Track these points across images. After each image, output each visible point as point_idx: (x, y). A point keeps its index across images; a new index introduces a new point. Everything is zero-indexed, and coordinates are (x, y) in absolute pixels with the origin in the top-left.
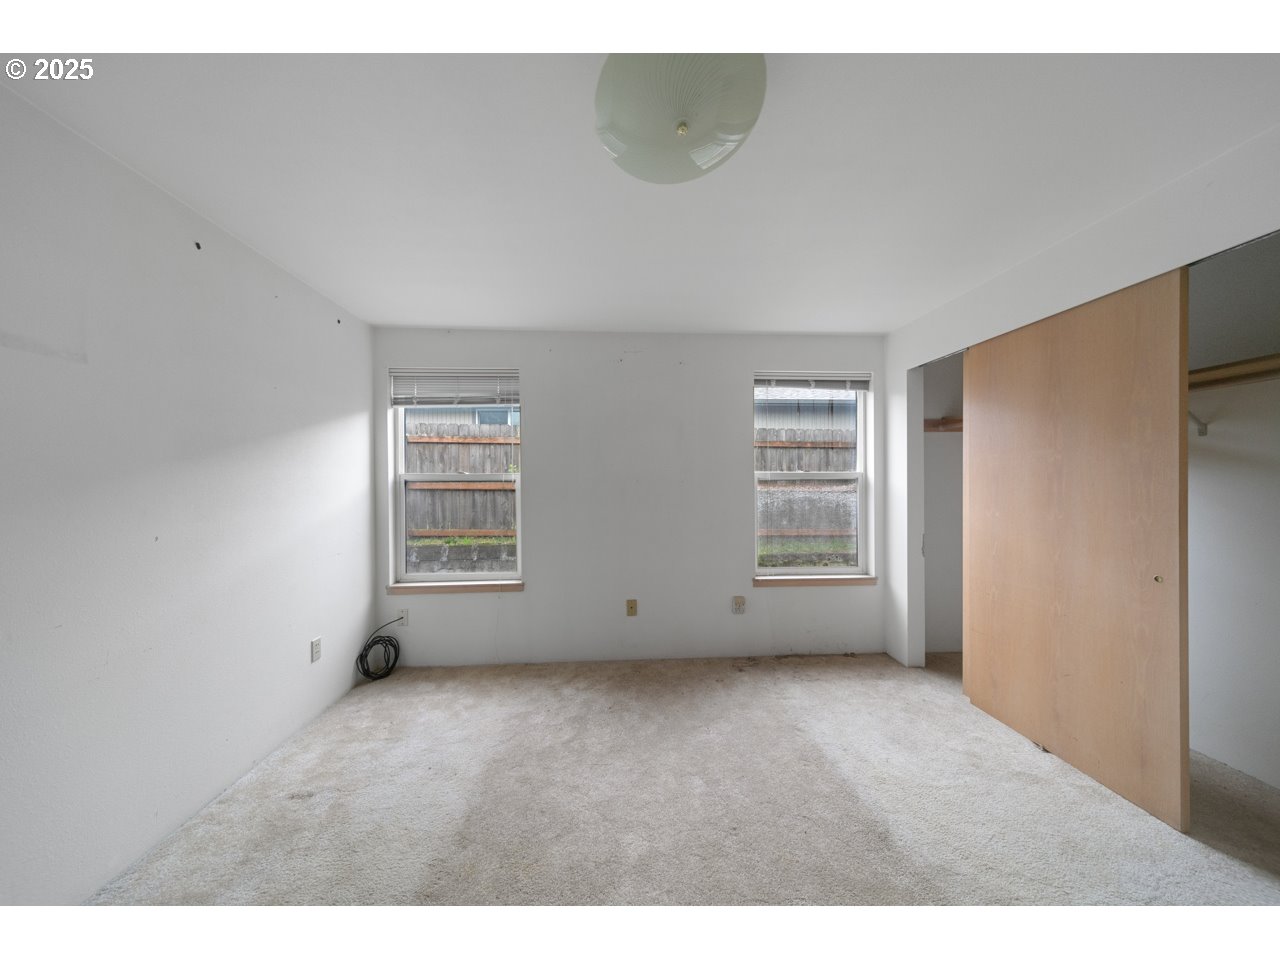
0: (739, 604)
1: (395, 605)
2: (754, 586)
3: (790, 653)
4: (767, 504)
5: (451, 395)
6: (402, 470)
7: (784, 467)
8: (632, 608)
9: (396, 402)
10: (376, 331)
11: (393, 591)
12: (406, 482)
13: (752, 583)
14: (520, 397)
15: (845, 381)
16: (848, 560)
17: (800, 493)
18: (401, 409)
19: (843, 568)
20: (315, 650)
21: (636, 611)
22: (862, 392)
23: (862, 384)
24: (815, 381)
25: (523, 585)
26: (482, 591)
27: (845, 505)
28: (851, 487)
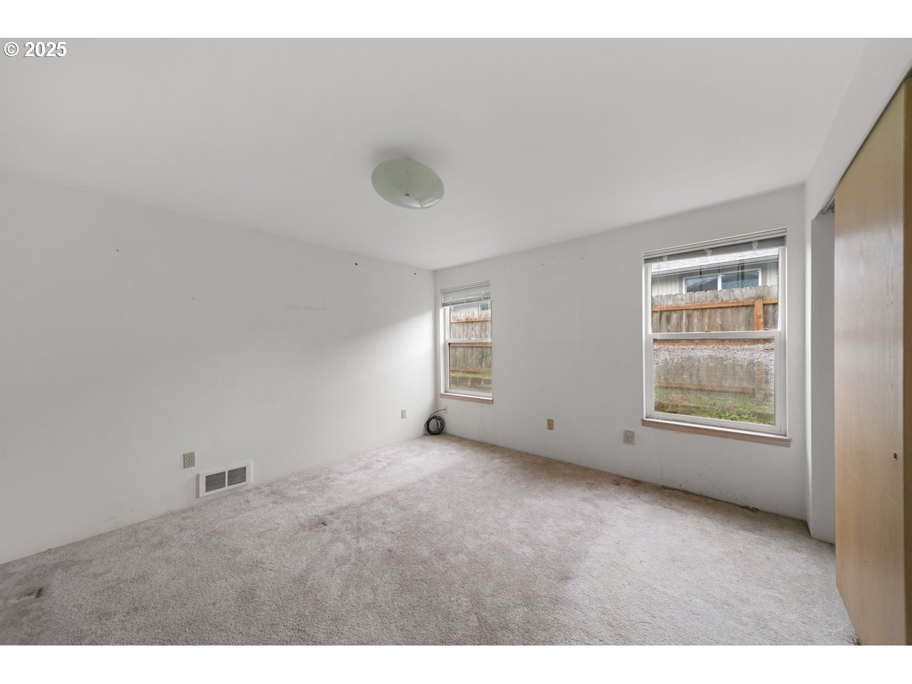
0: (629, 438)
1: (444, 403)
2: (643, 425)
3: (678, 487)
4: (666, 360)
5: (462, 299)
6: (447, 338)
7: (684, 328)
8: (550, 425)
9: (444, 305)
10: (435, 273)
11: (442, 396)
12: (449, 344)
13: (641, 423)
14: (491, 296)
15: (751, 243)
16: (764, 418)
17: (702, 352)
18: (447, 308)
19: (756, 425)
20: (403, 414)
21: (553, 426)
22: (781, 248)
23: (780, 240)
24: (712, 249)
25: (492, 401)
26: (475, 401)
27: (760, 364)
28: (768, 345)
